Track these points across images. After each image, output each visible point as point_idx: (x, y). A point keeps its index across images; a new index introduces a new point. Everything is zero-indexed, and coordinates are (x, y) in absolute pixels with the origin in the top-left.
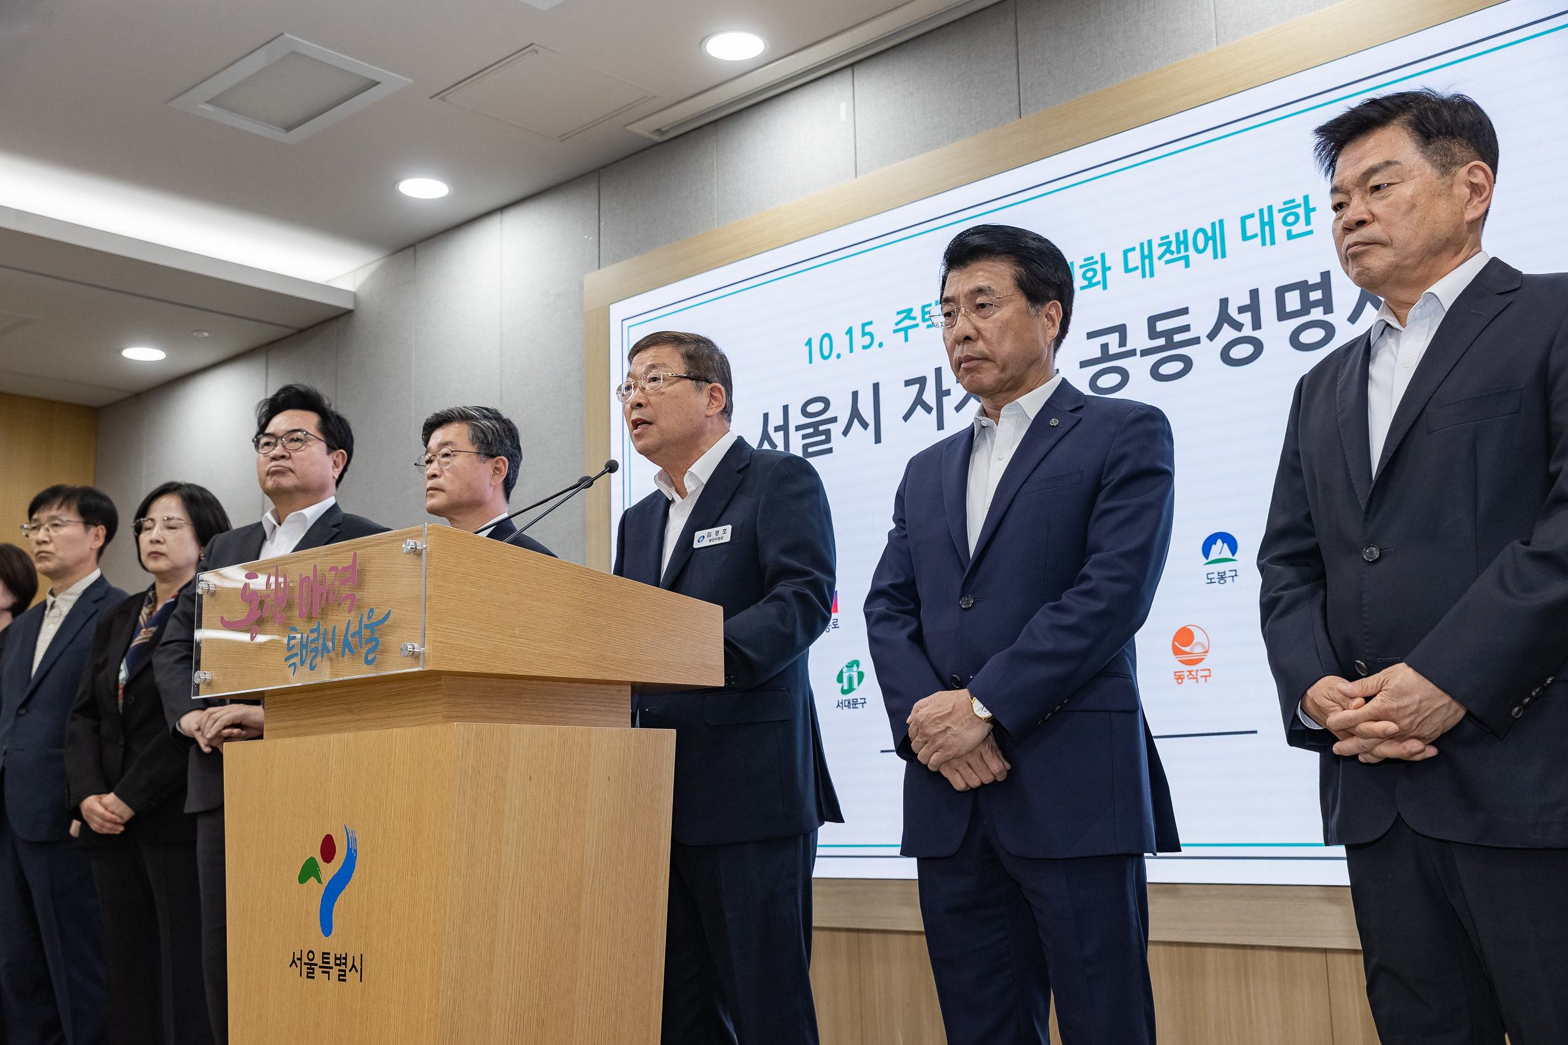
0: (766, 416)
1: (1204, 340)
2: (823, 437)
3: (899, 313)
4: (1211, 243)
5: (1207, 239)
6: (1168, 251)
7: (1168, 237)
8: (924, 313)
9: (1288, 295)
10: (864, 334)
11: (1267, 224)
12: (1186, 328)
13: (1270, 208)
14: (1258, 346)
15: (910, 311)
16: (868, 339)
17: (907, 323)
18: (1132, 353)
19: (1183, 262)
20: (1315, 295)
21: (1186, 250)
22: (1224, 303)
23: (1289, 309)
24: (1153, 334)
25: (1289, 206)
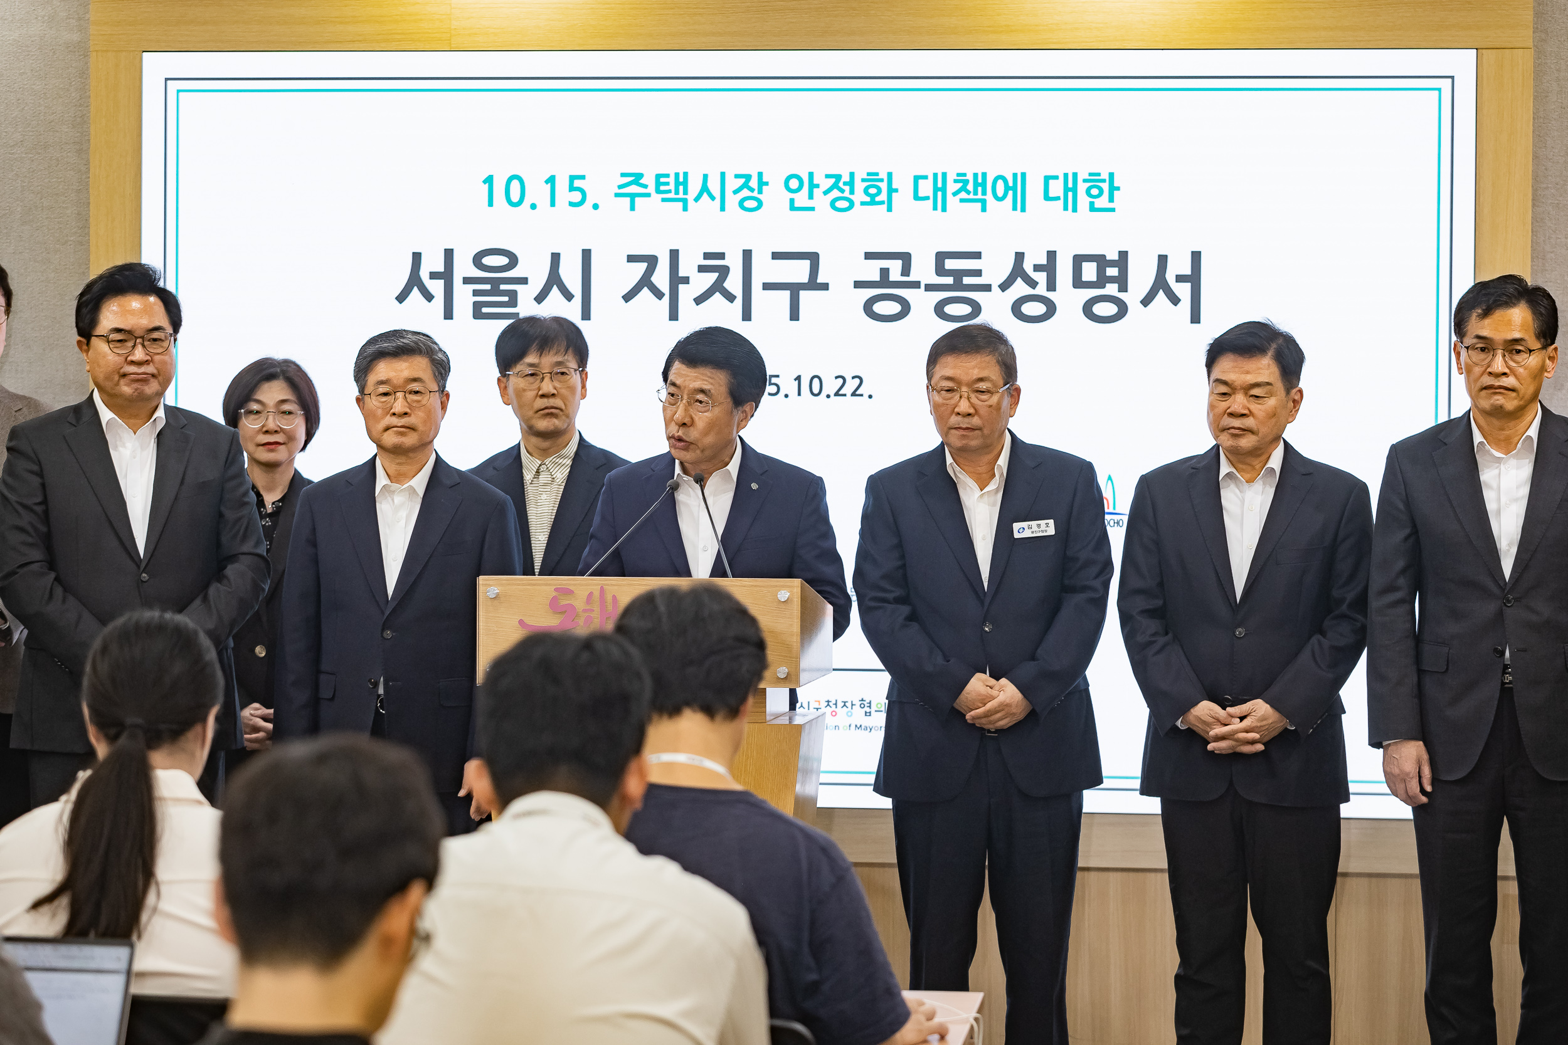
0: (417, 257)
1: (995, 288)
2: (506, 299)
3: (623, 175)
4: (1010, 193)
5: (1007, 188)
6: (964, 189)
7: (965, 175)
8: (658, 184)
9: (1084, 264)
10: (572, 188)
11: (1070, 189)
12: (978, 273)
13: (1075, 175)
14: (1051, 309)
15: (640, 176)
16: (576, 197)
17: (634, 189)
18: (916, 285)
19: (979, 205)
20: (1112, 272)
21: (984, 193)
22: (1020, 257)
23: (1084, 278)
24: (940, 270)
25: (1094, 179)
